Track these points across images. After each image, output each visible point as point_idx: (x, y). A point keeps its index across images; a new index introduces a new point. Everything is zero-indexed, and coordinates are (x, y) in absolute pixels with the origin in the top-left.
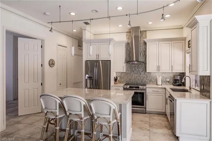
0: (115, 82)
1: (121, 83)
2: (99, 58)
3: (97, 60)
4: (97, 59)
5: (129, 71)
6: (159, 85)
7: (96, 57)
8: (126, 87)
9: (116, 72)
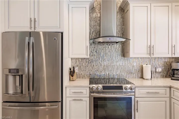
0: (71, 77)
1: (80, 78)
2: (37, 26)
3: (33, 30)
4: (31, 28)
5: (95, 57)
6: (147, 79)
7: (29, 25)
8: (97, 88)
9: (72, 59)
